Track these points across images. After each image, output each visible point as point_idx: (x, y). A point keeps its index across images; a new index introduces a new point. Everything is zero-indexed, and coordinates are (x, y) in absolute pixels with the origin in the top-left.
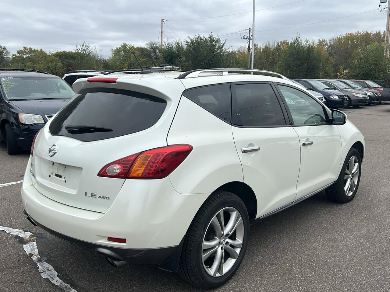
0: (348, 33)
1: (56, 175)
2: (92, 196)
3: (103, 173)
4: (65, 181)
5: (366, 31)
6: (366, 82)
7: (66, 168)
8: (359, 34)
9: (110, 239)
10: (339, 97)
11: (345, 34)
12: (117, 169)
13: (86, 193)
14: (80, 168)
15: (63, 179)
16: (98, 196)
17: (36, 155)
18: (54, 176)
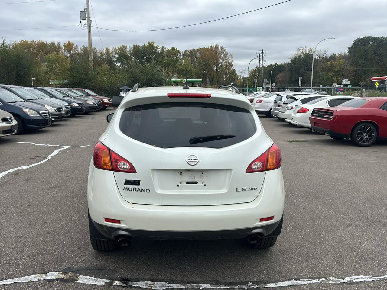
0: (23, 41)
1: (189, 183)
2: (242, 190)
3: (250, 170)
4: (205, 185)
5: (41, 41)
6: (85, 90)
7: (203, 173)
8: (34, 42)
9: (262, 220)
10: (78, 105)
11: (20, 41)
12: (259, 164)
13: (237, 189)
14: (230, 170)
15: (200, 185)
16: (247, 189)
17: (153, 170)
18: (185, 185)
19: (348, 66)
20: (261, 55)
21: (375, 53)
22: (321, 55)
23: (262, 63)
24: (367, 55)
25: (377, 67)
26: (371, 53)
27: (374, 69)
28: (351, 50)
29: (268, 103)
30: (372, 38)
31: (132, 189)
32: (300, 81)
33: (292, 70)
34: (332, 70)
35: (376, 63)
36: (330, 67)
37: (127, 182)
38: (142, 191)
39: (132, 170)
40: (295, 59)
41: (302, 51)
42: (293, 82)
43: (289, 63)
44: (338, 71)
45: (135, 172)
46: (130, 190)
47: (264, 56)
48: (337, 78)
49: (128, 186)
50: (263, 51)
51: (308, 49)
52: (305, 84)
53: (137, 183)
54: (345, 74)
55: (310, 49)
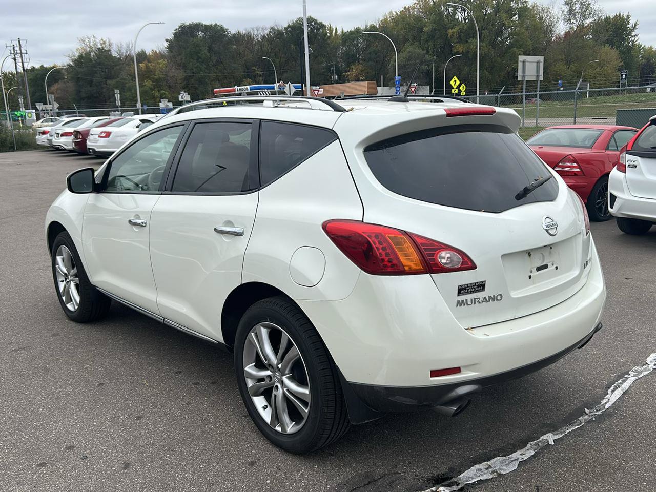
1: (539, 269)
4: (556, 268)
7: (551, 248)
15: (552, 268)
17: (503, 256)
18: (536, 274)
19: (173, 71)
20: (17, 49)
21: (210, 49)
22: (124, 51)
23: (23, 65)
24: (199, 53)
25: (216, 73)
26: (205, 51)
27: (213, 75)
28: (172, 45)
29: (122, 137)
30: (202, 25)
31: (474, 301)
32: (118, 97)
33: (79, 78)
34: (149, 78)
35: (214, 65)
36: (145, 73)
37: (462, 290)
38: (490, 301)
39: (468, 264)
40: (80, 59)
41: (88, 44)
42: (83, 99)
43: (69, 65)
44: (160, 78)
45: (474, 267)
46: (469, 303)
47: (23, 51)
48: (159, 91)
49: (463, 298)
50: (19, 42)
51: (98, 40)
52: (106, 102)
53: (481, 286)
54: (171, 85)
55: (102, 40)
